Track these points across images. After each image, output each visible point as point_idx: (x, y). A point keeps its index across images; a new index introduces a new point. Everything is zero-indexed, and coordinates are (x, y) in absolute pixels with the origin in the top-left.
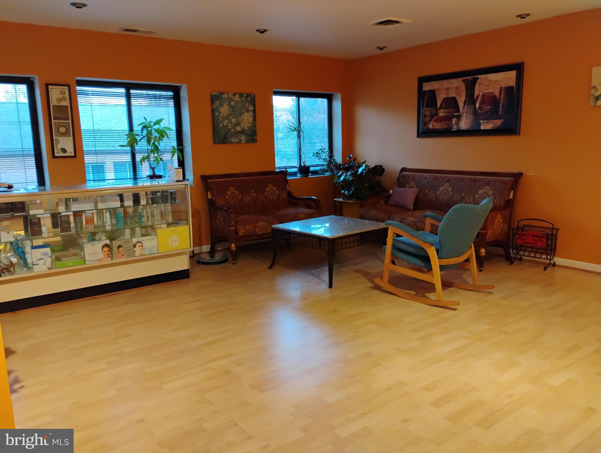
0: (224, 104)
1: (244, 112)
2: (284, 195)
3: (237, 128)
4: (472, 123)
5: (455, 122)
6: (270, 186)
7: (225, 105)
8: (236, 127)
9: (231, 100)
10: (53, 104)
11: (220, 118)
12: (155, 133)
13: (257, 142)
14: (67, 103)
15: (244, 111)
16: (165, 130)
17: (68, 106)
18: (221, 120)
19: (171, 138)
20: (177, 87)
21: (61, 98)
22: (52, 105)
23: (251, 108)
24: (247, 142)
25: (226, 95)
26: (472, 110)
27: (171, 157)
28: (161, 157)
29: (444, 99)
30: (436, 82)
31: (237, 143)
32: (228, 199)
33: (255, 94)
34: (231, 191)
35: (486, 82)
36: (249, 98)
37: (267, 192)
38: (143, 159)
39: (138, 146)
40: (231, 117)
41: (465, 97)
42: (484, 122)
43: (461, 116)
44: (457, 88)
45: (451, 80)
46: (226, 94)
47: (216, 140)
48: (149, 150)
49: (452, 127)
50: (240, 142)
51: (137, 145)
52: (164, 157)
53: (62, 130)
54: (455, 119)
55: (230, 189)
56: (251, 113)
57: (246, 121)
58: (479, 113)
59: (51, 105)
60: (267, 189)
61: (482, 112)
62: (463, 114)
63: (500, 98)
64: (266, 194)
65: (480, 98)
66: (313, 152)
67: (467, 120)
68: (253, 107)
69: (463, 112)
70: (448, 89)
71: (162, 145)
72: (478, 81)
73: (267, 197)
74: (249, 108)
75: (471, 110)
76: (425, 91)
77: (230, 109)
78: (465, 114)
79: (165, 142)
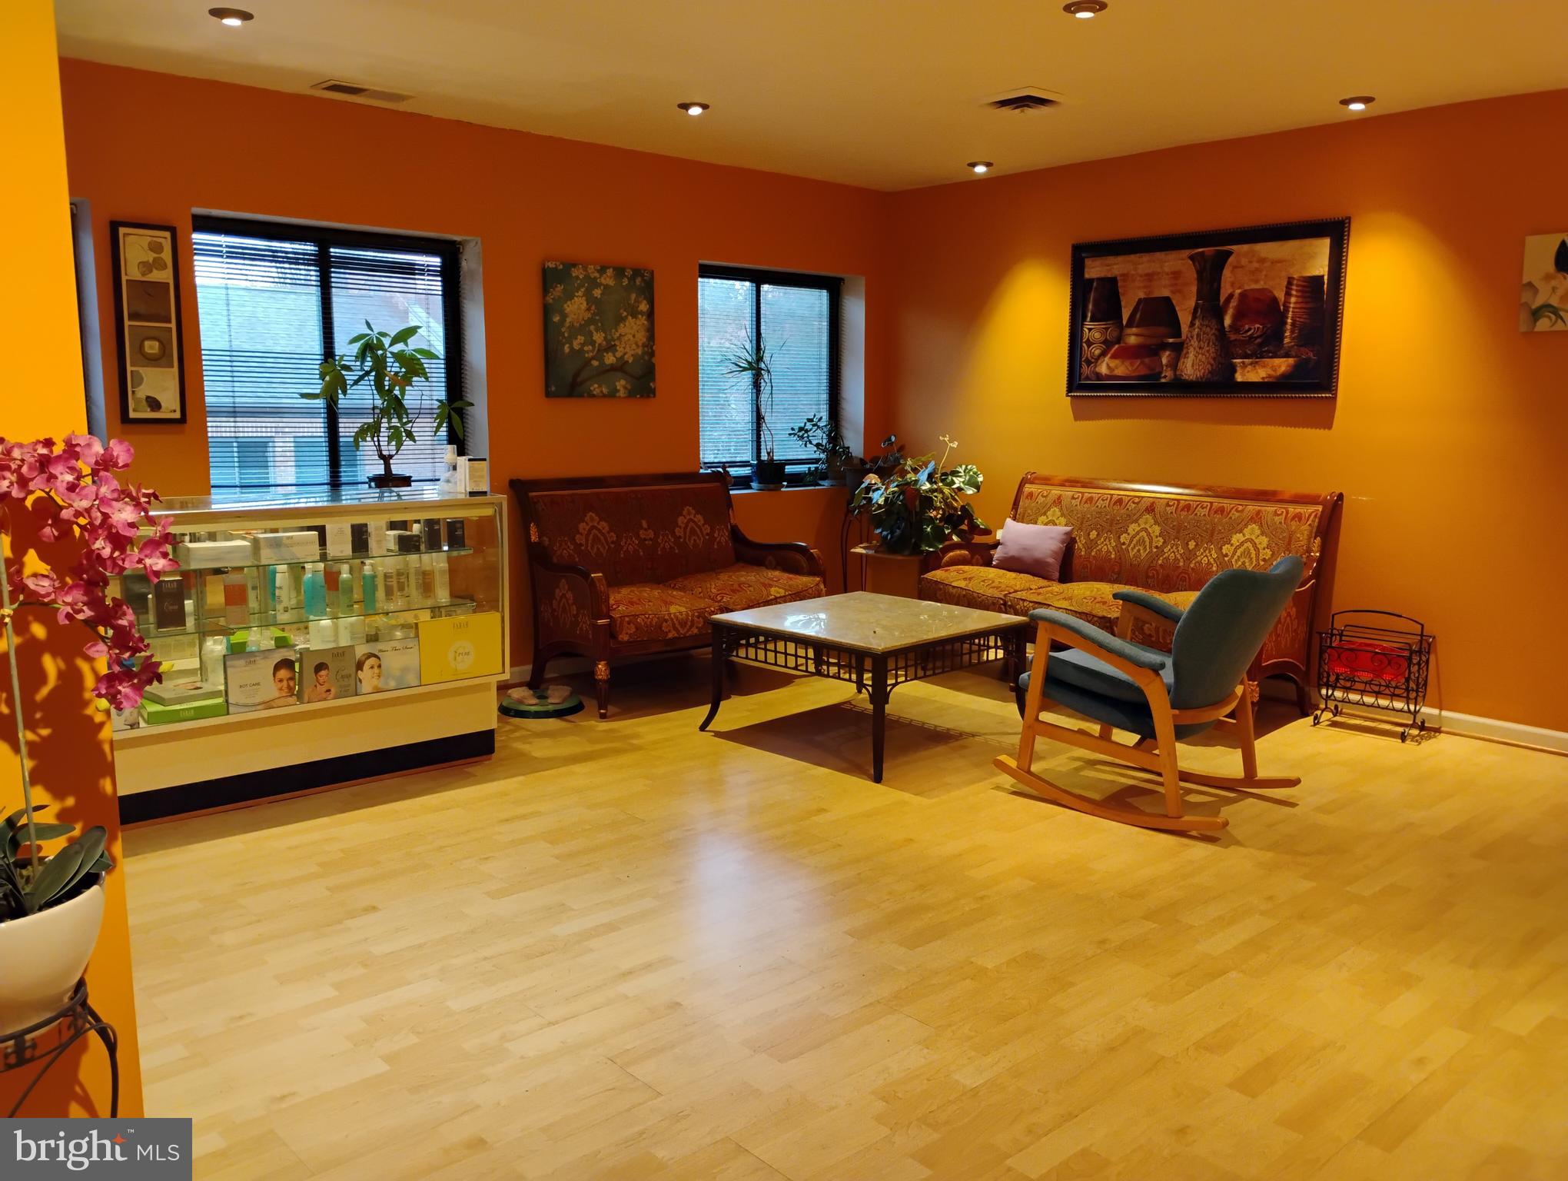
0: (576, 294)
1: (626, 317)
2: (723, 537)
3: (606, 358)
4: (1212, 365)
5: (1169, 361)
6: (689, 513)
7: (577, 297)
8: (605, 354)
9: (594, 283)
10: (129, 278)
11: (563, 330)
12: (393, 363)
13: (654, 396)
14: (165, 276)
15: (625, 314)
16: (419, 357)
17: (168, 284)
18: (566, 335)
19: (434, 379)
20: (453, 243)
21: (151, 260)
22: (127, 281)
23: (644, 307)
24: (631, 394)
25: (581, 271)
26: (1213, 331)
27: (434, 429)
28: (409, 429)
29: (1140, 300)
30: (1120, 259)
31: (604, 396)
32: (581, 545)
33: (653, 271)
34: (592, 525)
35: (1250, 262)
36: (638, 281)
37: (680, 527)
38: (362, 433)
39: (347, 396)
40: (592, 327)
41: (1195, 299)
42: (1243, 363)
43: (1185, 346)
44: (1176, 275)
45: (1159, 255)
46: (580, 266)
47: (553, 389)
48: (377, 408)
49: (1161, 373)
50: (612, 394)
51: (345, 396)
52: (416, 429)
53: (152, 347)
54: (1167, 353)
55: (587, 519)
56: (643, 320)
57: (629, 340)
58: (1232, 339)
59: (124, 278)
60: (681, 520)
61: (1239, 337)
62: (1190, 341)
63: (1286, 303)
64: (678, 532)
65: (1233, 303)
66: (792, 425)
67: (1200, 356)
68: (648, 303)
69: (1189, 335)
70: (1150, 277)
71: (412, 397)
72: (1231, 259)
73: (682, 540)
74: (638, 306)
75: (1211, 332)
76: (1091, 280)
77: (591, 306)
78: (1194, 343)
79: (421, 388)
